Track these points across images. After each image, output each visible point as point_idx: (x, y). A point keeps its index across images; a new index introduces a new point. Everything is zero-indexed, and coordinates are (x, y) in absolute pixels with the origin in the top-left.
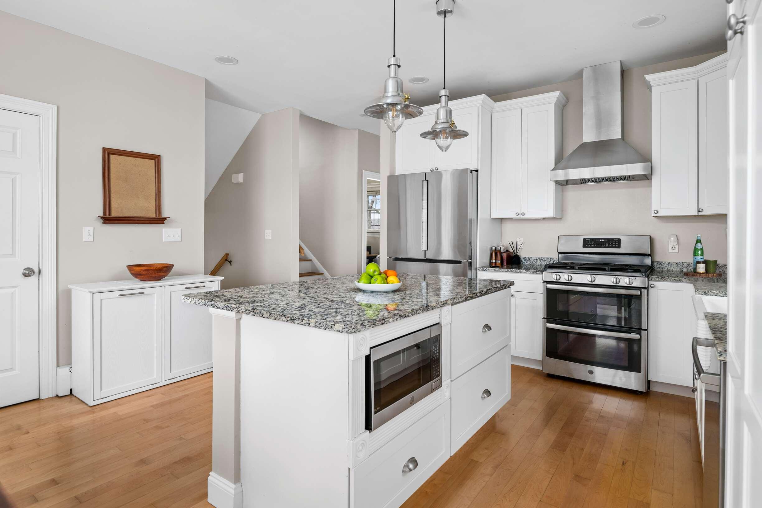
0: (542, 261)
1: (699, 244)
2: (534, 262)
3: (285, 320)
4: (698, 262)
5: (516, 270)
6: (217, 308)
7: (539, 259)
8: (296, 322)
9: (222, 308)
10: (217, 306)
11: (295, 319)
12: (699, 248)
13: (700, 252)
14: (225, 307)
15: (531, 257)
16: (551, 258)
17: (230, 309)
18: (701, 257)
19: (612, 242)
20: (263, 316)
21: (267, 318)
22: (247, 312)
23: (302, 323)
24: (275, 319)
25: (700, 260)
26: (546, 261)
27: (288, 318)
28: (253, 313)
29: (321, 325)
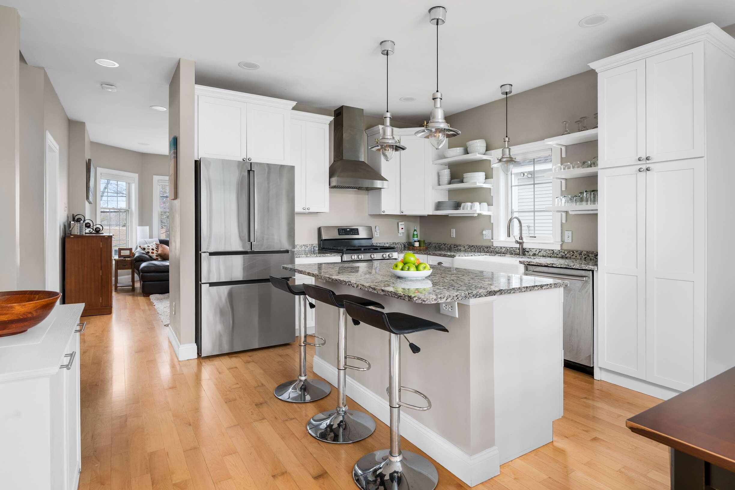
0: (306, 247)
1: (415, 232)
2: (300, 249)
3: (537, 288)
4: (415, 241)
5: (323, 255)
6: (480, 297)
7: (304, 245)
8: (544, 288)
9: (485, 296)
10: (479, 295)
11: (543, 286)
12: (416, 234)
13: (416, 236)
14: (488, 294)
15: (297, 245)
16: (312, 245)
17: (493, 294)
18: (417, 239)
19: (354, 231)
20: (522, 291)
21: (525, 291)
22: (509, 291)
23: (547, 287)
24: (530, 290)
25: (416, 240)
26: (308, 247)
27: (539, 286)
28: (514, 291)
29: (558, 285)
